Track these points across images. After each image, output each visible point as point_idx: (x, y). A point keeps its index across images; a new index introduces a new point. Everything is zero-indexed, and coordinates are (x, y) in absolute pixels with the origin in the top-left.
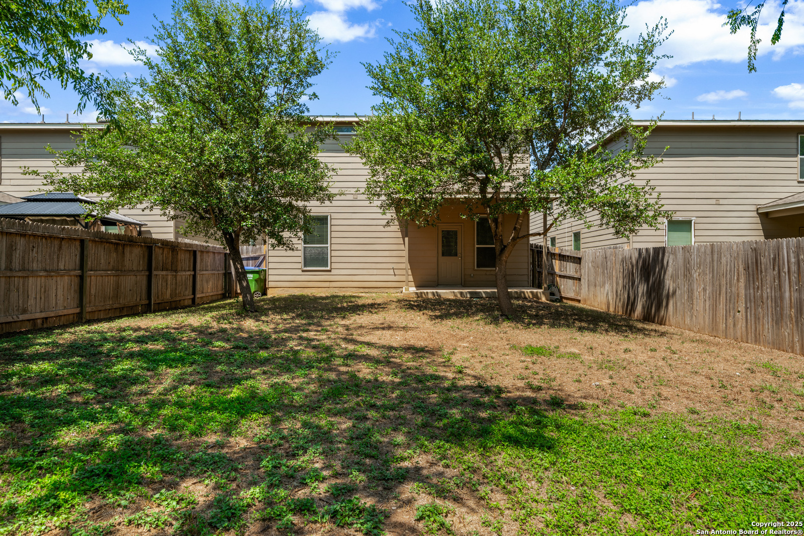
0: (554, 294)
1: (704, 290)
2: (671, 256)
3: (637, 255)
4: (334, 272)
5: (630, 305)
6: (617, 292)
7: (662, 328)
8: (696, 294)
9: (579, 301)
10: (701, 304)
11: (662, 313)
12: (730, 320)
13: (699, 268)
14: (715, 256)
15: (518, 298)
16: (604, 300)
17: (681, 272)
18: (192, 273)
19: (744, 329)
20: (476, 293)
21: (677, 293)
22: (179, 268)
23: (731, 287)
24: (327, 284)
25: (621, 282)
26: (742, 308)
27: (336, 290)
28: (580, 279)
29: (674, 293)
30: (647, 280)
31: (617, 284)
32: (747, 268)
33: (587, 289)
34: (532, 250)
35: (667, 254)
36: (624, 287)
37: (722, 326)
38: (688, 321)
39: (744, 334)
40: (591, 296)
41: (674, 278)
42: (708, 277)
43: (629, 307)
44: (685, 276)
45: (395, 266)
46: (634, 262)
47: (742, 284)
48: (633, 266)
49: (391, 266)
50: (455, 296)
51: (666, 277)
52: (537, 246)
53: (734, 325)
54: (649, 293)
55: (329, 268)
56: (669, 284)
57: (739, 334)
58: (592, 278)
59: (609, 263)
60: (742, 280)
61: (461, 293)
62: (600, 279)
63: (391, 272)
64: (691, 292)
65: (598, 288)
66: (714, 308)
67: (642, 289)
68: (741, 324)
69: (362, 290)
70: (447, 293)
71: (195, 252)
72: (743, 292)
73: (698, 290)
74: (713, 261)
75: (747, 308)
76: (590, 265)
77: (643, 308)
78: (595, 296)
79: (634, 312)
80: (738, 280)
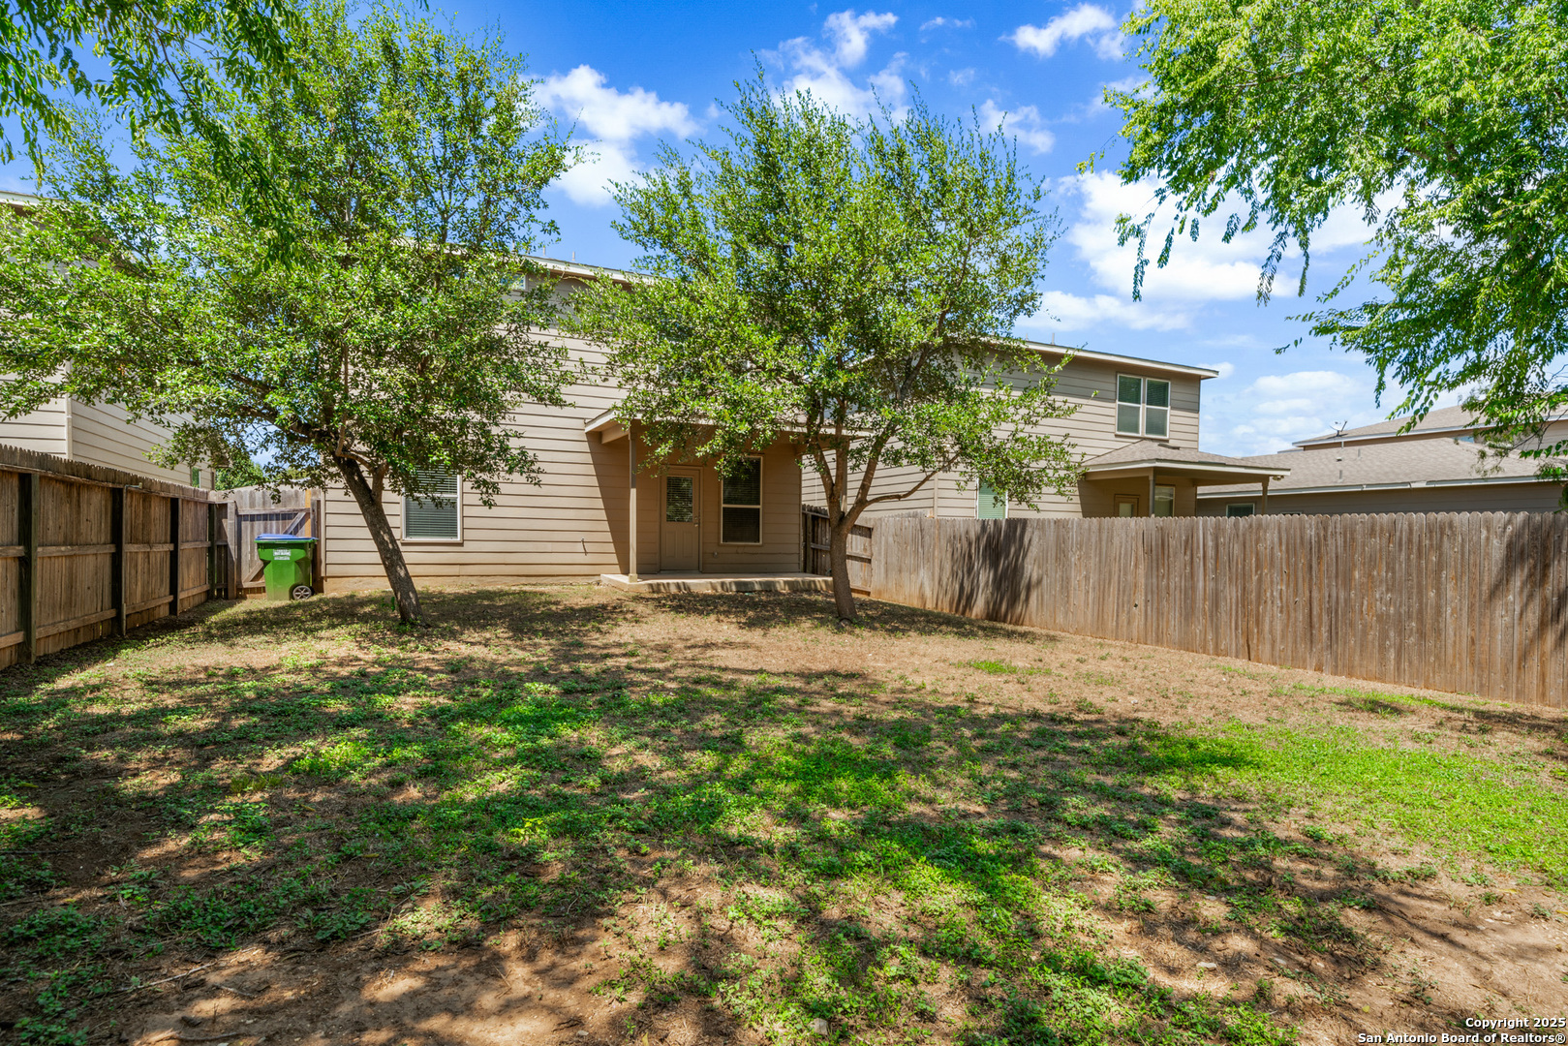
0: (841, 586)
1: (1087, 578)
2: (1036, 533)
3: (978, 528)
4: (468, 546)
5: (966, 599)
6: (940, 580)
7: (1020, 629)
8: (1074, 583)
9: (868, 594)
10: (1082, 597)
11: (1018, 610)
12: (1124, 617)
13: (1081, 549)
14: (1104, 536)
15: (808, 591)
16: (915, 592)
17: (1052, 554)
18: (171, 547)
19: (1142, 627)
20: (745, 583)
21: (1044, 582)
22: (153, 538)
23: (1125, 574)
24: (455, 570)
25: (948, 566)
26: (1140, 600)
27: (474, 580)
28: (869, 561)
29: (1039, 582)
30: (995, 565)
31: (941, 569)
32: (1149, 552)
33: (883, 575)
34: (805, 515)
35: (1029, 530)
36: (954, 574)
37: (1111, 624)
38: (1060, 619)
39: (1142, 633)
40: (892, 585)
41: (1041, 562)
42: (1093, 562)
43: (963, 602)
44: (1057, 559)
45: (586, 537)
46: (973, 536)
47: (1141, 570)
48: (970, 544)
49: (579, 536)
50: (714, 587)
51: (1028, 560)
52: (810, 509)
53: (1129, 623)
54: (998, 583)
55: (458, 539)
56: (1031, 569)
57: (1135, 634)
58: (893, 560)
59: (927, 538)
60: (1142, 567)
61: (723, 584)
62: (909, 561)
63: (579, 547)
64: (1066, 583)
65: (905, 575)
66: (1101, 601)
67: (985, 577)
68: (1138, 622)
69: (524, 580)
70: (701, 585)
71: (174, 502)
72: (1143, 581)
73: (1076, 578)
74: (1100, 540)
75: (1147, 601)
76: (891, 539)
77: (987, 603)
78: (899, 585)
79: (971, 609)
80: (1136, 565)
